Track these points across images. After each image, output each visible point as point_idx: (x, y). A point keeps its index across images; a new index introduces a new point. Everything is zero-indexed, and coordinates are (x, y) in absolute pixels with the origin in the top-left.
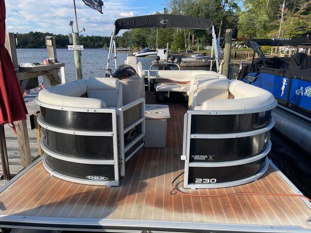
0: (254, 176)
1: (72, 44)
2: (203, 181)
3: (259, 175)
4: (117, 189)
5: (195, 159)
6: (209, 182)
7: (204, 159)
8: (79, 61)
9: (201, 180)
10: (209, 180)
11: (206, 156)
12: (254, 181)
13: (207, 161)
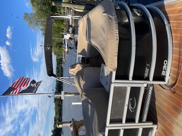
0: (167, 27)
1: (61, 97)
2: (164, 70)
3: (166, 22)
4: (159, 127)
5: (147, 76)
6: (166, 66)
7: (148, 69)
8: (70, 94)
9: (163, 71)
10: (164, 66)
11: (146, 68)
12: (170, 27)
13: (149, 68)
